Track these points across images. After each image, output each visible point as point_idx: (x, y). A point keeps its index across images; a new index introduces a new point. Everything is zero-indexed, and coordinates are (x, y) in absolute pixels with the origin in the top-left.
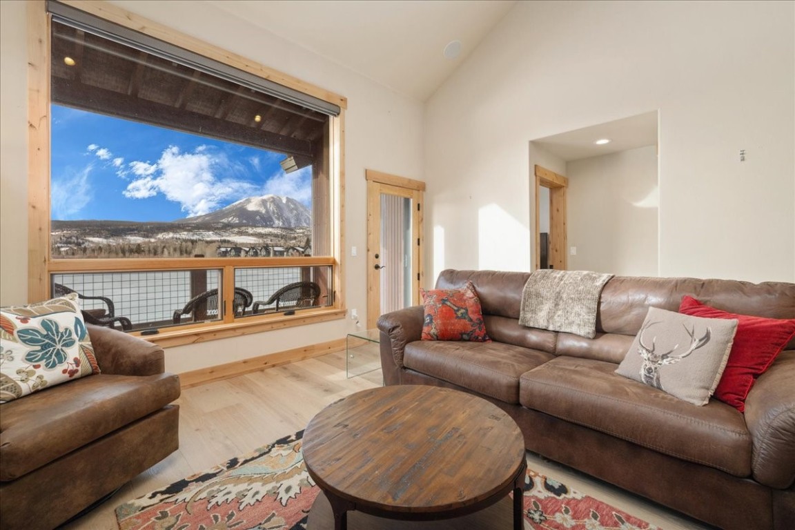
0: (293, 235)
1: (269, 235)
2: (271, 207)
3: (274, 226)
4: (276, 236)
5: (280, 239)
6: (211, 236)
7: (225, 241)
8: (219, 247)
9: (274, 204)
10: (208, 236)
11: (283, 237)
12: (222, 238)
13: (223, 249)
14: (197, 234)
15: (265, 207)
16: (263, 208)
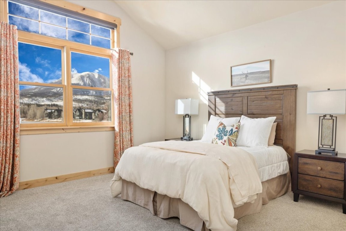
0: (102, 101)
1: (86, 100)
2: (88, 81)
3: (89, 94)
4: (91, 101)
5: (93, 104)
6: (44, 101)
7: (54, 105)
8: (47, 109)
9: (90, 79)
10: (43, 101)
11: (95, 102)
12: (53, 103)
13: (49, 111)
14: (34, 100)
15: (83, 81)
16: (81, 81)
